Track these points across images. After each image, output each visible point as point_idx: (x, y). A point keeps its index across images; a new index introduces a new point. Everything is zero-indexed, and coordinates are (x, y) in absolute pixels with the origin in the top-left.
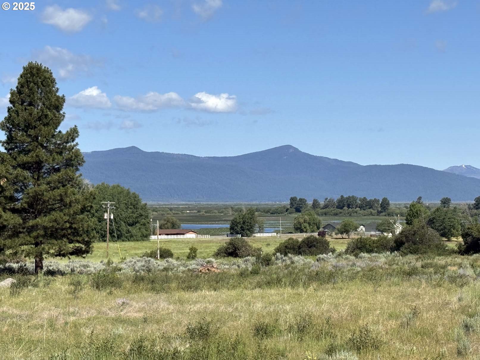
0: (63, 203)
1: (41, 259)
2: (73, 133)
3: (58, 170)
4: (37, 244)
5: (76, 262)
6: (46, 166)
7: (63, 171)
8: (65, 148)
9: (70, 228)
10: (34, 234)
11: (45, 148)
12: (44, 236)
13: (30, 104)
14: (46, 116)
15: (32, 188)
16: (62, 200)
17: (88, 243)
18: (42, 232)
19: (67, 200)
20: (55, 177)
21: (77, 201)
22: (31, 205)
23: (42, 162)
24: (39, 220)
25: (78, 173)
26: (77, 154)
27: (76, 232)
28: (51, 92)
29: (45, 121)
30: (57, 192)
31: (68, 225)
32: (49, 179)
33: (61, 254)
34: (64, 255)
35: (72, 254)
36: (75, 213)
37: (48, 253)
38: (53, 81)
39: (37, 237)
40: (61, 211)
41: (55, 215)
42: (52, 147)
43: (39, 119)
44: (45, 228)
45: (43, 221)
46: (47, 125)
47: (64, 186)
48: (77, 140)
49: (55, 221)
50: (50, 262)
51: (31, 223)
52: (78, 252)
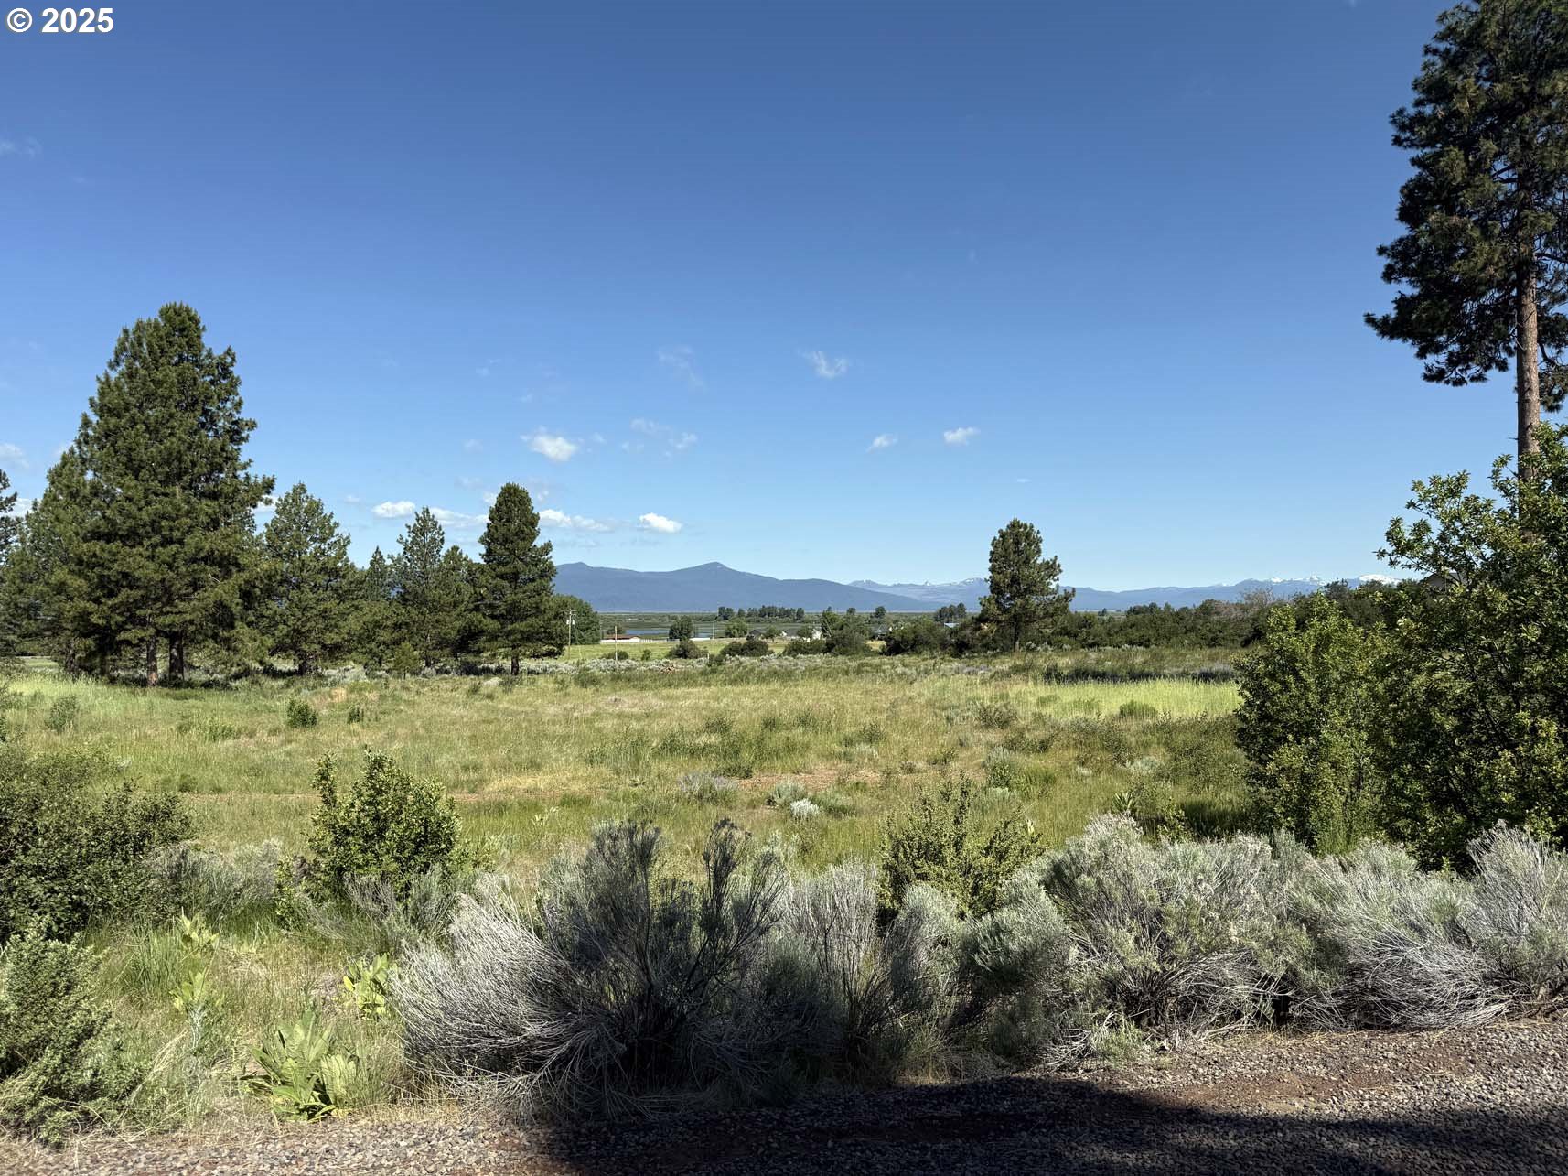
0: (538, 610)
1: (518, 660)
2: (547, 548)
3: (534, 580)
4: (514, 647)
5: (548, 663)
6: (522, 577)
7: (538, 581)
8: (539, 560)
9: (545, 632)
10: (512, 637)
11: (522, 560)
12: (520, 640)
13: (508, 521)
14: (523, 531)
15: (509, 597)
16: (537, 607)
17: (560, 646)
18: (519, 636)
19: (543, 608)
20: (531, 586)
21: (551, 608)
22: (509, 612)
23: (519, 573)
24: (516, 625)
25: (551, 584)
26: (551, 567)
27: (550, 637)
28: (527, 510)
29: (522, 536)
30: (533, 600)
31: (543, 629)
32: (526, 588)
33: (535, 656)
34: (538, 657)
35: (545, 655)
36: (550, 619)
37: (524, 655)
38: (529, 500)
39: (514, 641)
40: (537, 617)
41: (532, 620)
42: (528, 560)
43: (516, 534)
44: (522, 632)
45: (520, 625)
46: (524, 539)
47: (539, 594)
48: (550, 554)
49: (531, 626)
50: (526, 664)
51: (509, 627)
52: (551, 654)
